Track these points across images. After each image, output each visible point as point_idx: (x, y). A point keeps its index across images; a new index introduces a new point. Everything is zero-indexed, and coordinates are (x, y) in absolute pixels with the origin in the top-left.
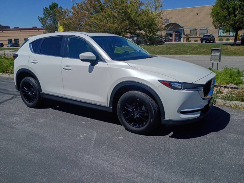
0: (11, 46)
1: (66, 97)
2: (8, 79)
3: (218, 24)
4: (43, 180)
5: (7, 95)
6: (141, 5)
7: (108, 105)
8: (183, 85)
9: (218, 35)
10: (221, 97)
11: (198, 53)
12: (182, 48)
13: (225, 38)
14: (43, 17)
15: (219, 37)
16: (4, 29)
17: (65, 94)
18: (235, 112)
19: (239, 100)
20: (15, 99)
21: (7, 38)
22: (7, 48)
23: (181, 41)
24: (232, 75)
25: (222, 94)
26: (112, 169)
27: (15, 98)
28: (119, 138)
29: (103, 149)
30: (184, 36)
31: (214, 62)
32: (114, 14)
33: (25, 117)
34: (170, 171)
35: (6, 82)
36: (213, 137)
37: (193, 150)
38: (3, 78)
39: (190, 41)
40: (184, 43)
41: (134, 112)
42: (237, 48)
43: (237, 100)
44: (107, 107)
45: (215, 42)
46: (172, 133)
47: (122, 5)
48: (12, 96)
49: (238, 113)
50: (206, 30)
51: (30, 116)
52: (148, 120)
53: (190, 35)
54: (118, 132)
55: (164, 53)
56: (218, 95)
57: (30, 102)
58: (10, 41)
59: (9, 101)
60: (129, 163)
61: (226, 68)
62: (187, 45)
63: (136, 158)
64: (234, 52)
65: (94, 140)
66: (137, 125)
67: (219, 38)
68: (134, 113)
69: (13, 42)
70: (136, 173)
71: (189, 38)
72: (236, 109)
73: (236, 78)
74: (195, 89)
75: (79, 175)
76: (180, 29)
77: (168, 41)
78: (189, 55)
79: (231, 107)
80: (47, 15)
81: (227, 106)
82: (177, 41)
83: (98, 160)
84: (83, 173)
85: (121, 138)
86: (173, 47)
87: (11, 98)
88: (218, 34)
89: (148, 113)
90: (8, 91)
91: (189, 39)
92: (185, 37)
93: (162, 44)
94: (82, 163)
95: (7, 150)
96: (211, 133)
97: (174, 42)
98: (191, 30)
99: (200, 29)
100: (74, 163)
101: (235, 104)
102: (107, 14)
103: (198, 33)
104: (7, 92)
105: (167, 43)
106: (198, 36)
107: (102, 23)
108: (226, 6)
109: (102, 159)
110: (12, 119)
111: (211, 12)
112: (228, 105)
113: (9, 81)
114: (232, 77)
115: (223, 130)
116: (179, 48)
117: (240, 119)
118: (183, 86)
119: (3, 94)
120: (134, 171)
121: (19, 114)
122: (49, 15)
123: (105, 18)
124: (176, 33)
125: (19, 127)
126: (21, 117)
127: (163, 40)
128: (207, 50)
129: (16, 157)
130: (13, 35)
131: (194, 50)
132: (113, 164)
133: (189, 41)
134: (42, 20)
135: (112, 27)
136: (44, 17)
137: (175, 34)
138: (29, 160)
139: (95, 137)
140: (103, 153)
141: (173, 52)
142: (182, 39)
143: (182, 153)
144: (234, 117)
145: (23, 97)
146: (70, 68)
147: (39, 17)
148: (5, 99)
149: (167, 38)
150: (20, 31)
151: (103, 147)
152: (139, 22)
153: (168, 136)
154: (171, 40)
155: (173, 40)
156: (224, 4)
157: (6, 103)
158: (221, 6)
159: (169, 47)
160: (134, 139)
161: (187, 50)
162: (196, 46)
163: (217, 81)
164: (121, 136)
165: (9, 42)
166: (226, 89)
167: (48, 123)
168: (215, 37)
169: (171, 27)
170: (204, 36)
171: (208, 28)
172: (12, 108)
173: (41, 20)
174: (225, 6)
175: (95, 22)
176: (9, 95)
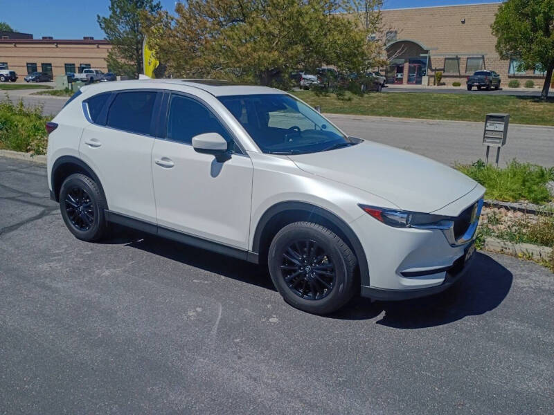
0: (33, 80)
1: (160, 223)
2: (31, 165)
3: (509, 50)
4: (111, 409)
5: (30, 207)
6: (333, 6)
7: (251, 249)
8: (411, 216)
9: (509, 72)
10: (497, 232)
11: (460, 115)
12: (423, 103)
13: (524, 81)
14: (108, 17)
15: (510, 77)
16: (17, 41)
17: (158, 217)
18: (524, 268)
19: (535, 242)
20: (48, 218)
21: (24, 62)
22: (26, 83)
23: (423, 83)
24: (527, 181)
25: (499, 226)
26: (254, 390)
27: (47, 214)
28: (270, 320)
29: (236, 344)
30: (430, 72)
31: (490, 145)
32: (271, 28)
33: (72, 262)
34: (372, 401)
35: (26, 173)
36: (470, 326)
37: (425, 355)
38: (20, 163)
39: (444, 84)
40: (429, 87)
41: (305, 267)
42: (549, 107)
43: (530, 241)
44: (247, 252)
45: (501, 89)
46: (383, 313)
47: (290, 10)
48: (41, 209)
49: (531, 271)
50: (481, 61)
51: (81, 260)
52: (333, 286)
53: (444, 70)
54: (269, 306)
55: (381, 111)
56: (490, 226)
57: (81, 227)
58: (32, 68)
59: (35, 221)
60: (288, 378)
61: (515, 164)
62: (435, 95)
63: (305, 367)
64: (540, 115)
65: (217, 323)
66: (310, 294)
67: (510, 80)
68: (304, 269)
69: (40, 70)
70: (301, 401)
71: (440, 77)
72: (528, 261)
73: (535, 187)
74: (436, 227)
75: (186, 401)
76: (422, 55)
77: (393, 83)
78: (438, 118)
79: (516, 256)
80: (118, 13)
81: (508, 254)
82: (413, 84)
83: (225, 369)
84: (193, 398)
85: (274, 320)
86: (403, 99)
87: (38, 213)
88: (507, 71)
89: (333, 271)
90: (31, 196)
91: (440, 79)
92: (433, 73)
93: (377, 91)
94: (192, 374)
95: (35, 338)
96: (466, 317)
97: (405, 86)
98: (446, 59)
99: (467, 57)
100: (175, 373)
101: (527, 250)
102: (254, 27)
103: (463, 67)
104: (30, 199)
105: (390, 86)
106: (463, 73)
107: (243, 49)
108: (528, 10)
109: (233, 368)
110: (44, 267)
111: (493, 22)
112: (511, 251)
113: (32, 172)
114: (527, 184)
115: (493, 310)
116: (415, 101)
117: (532, 285)
118: (410, 219)
119: (21, 203)
120: (298, 397)
121: (58, 254)
122: (123, 12)
123: (251, 37)
124: (412, 65)
125: (60, 285)
126: (61, 263)
127: (382, 79)
128: (479, 108)
129: (54, 355)
130: (39, 55)
131: (450, 108)
132: (255, 380)
133: (440, 84)
134: (106, 24)
135: (265, 59)
136: (111, 17)
137: (410, 67)
138: (82, 364)
139: (220, 317)
140: (235, 353)
141: (403, 111)
142: (425, 79)
143: (401, 361)
144: (522, 282)
145: (66, 216)
146: (171, 163)
147: (99, 17)
148: (26, 216)
149: (389, 75)
150: (54, 46)
151: (235, 340)
152: (326, 48)
153: (373, 321)
154: (400, 81)
155: (405, 79)
156: (525, 5)
157: (29, 225)
158: (517, 9)
159: (394, 99)
160: (301, 325)
161: (433, 107)
162: (456, 99)
163: (494, 193)
164: (275, 316)
165: (30, 71)
166: (510, 214)
167: (120, 279)
168: (501, 77)
169: (401, 52)
170: (477, 74)
171: (485, 57)
172: (43, 239)
173: (102, 24)
174: (526, 9)
175: (228, 47)
176: (35, 207)
